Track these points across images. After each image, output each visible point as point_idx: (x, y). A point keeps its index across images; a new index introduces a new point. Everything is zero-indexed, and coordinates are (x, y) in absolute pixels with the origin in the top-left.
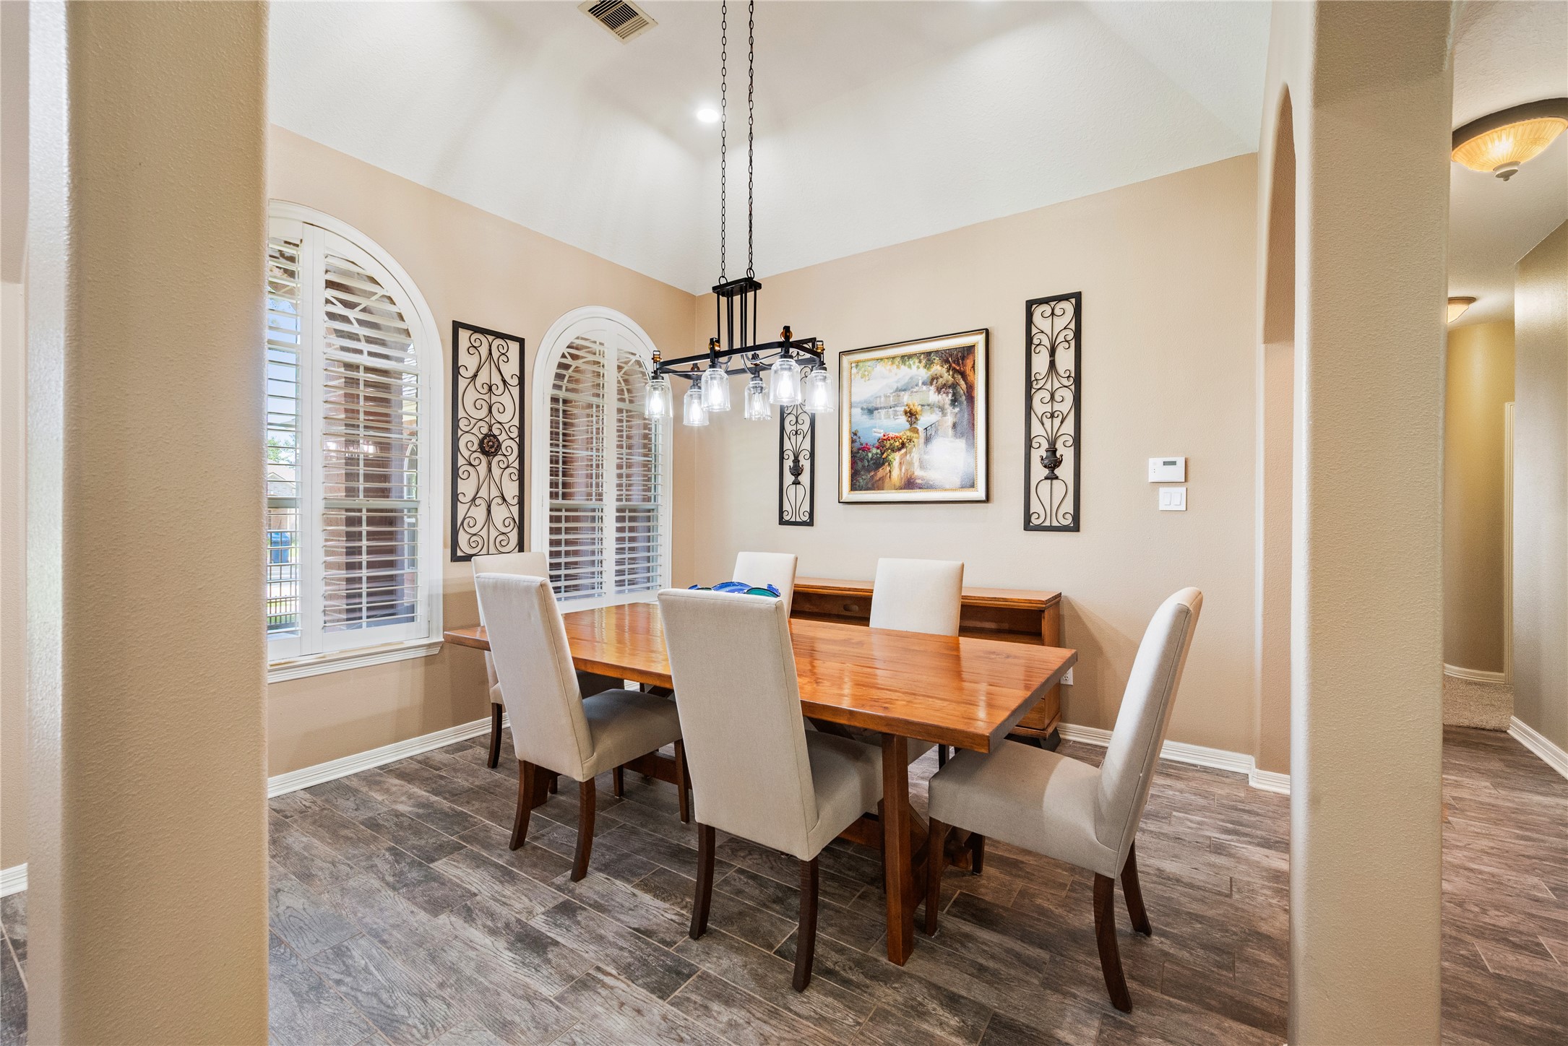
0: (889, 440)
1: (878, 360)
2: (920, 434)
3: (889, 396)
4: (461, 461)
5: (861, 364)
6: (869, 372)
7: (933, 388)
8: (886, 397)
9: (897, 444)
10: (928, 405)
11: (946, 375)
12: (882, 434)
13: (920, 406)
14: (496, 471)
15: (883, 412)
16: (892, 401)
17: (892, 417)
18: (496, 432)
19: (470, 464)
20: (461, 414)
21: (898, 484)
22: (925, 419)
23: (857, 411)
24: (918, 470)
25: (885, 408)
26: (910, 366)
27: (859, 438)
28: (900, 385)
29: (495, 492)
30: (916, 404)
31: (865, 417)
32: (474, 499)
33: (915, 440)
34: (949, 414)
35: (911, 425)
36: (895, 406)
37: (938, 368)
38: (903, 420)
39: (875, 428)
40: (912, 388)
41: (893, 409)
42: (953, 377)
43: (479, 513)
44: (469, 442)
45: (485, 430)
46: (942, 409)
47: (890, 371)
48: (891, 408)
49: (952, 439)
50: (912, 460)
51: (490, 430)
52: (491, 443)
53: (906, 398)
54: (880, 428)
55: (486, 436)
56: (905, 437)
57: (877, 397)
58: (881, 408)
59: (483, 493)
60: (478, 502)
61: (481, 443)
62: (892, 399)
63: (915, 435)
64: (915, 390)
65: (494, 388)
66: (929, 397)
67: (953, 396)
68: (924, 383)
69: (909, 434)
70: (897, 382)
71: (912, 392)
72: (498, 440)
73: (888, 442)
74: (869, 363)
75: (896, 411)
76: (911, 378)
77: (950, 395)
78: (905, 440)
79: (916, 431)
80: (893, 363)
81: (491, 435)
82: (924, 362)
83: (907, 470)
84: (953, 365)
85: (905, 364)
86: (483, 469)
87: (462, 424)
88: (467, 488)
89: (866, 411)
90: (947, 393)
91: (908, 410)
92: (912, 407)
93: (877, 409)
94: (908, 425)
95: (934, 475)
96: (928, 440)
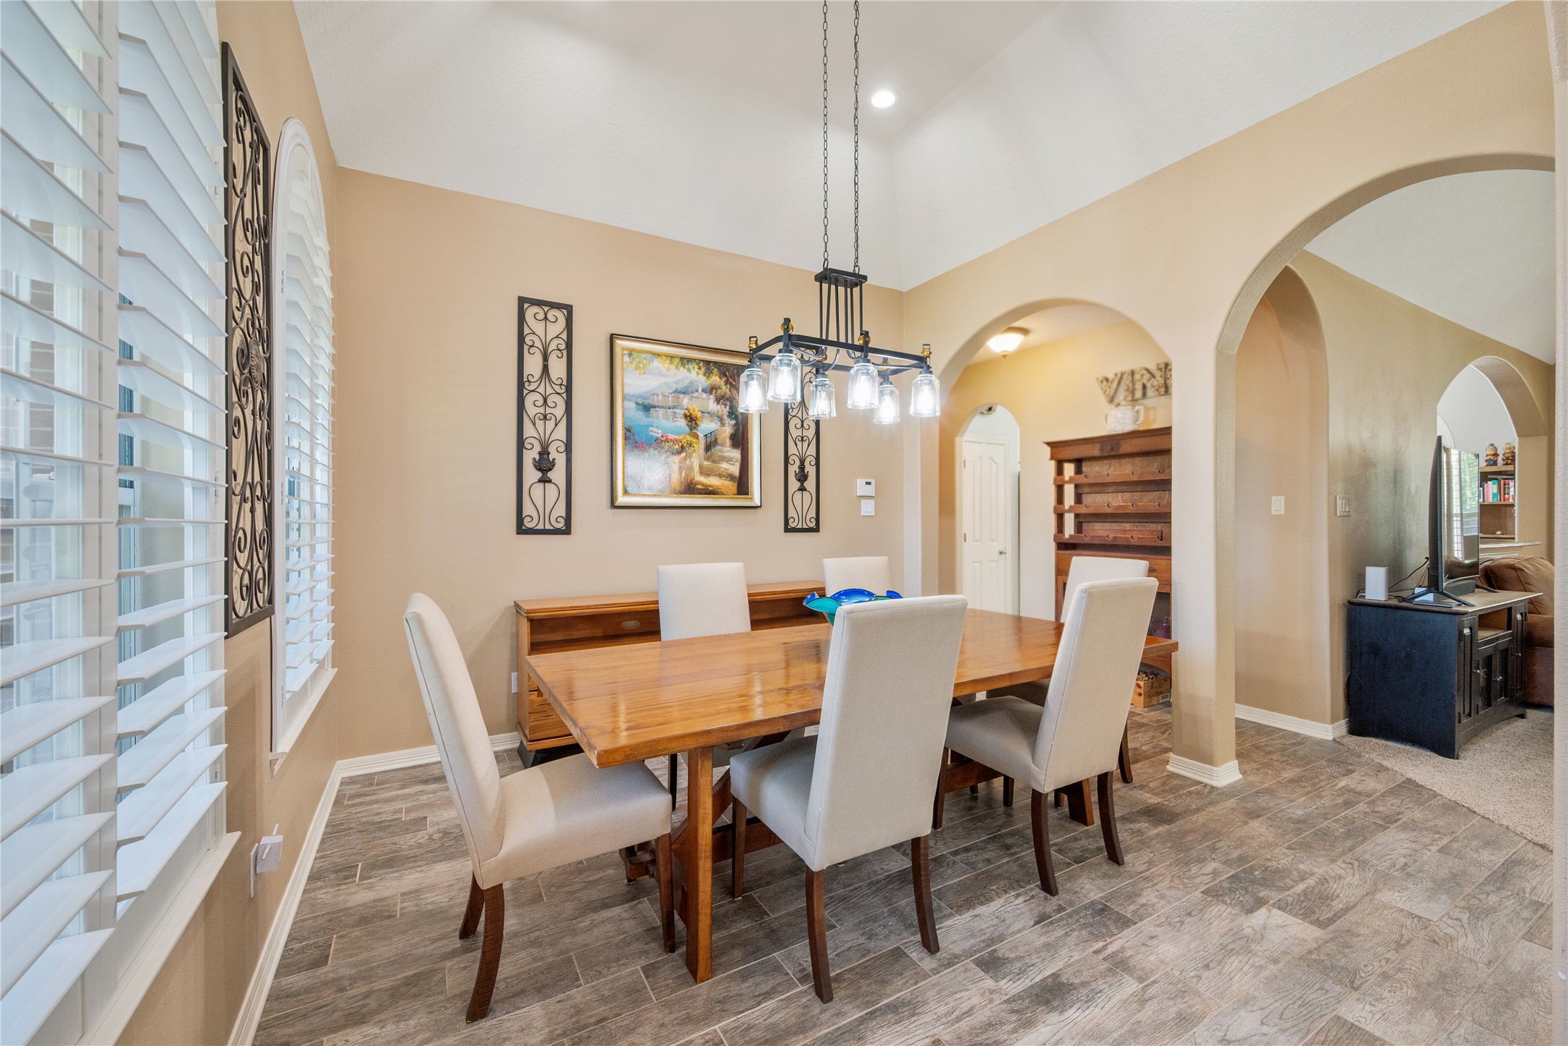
0: (668, 442)
1: (655, 354)
2: (700, 440)
3: (668, 396)
5: (635, 354)
6: (644, 365)
7: (712, 397)
8: (664, 396)
9: (677, 447)
10: (708, 413)
11: (724, 387)
12: (660, 435)
13: (700, 413)
15: (661, 411)
16: (670, 401)
17: (671, 418)
21: (678, 488)
22: (706, 426)
23: (631, 405)
24: (698, 475)
25: (663, 407)
26: (689, 370)
27: (634, 435)
28: (679, 387)
30: (697, 410)
31: (640, 413)
33: (695, 445)
34: (727, 425)
35: (691, 430)
36: (674, 407)
37: (716, 379)
38: (682, 423)
39: (652, 426)
40: (692, 393)
41: (672, 410)
42: (730, 391)
46: (721, 419)
47: (668, 369)
48: (669, 408)
49: (729, 449)
50: (692, 464)
53: (685, 401)
54: (657, 427)
56: (685, 440)
57: (654, 394)
58: (659, 407)
62: (670, 399)
63: (695, 440)
64: (694, 395)
66: (708, 405)
67: (730, 408)
68: (704, 390)
69: (689, 438)
70: (677, 382)
71: (692, 397)
73: (667, 444)
74: (644, 355)
75: (675, 413)
76: (691, 382)
77: (728, 407)
78: (685, 444)
79: (697, 437)
80: (671, 363)
82: (703, 369)
83: (686, 475)
84: (730, 379)
85: (684, 367)
89: (641, 407)
90: (726, 405)
91: (688, 414)
92: (692, 411)
93: (654, 407)
94: (687, 429)
95: (714, 481)
96: (708, 447)
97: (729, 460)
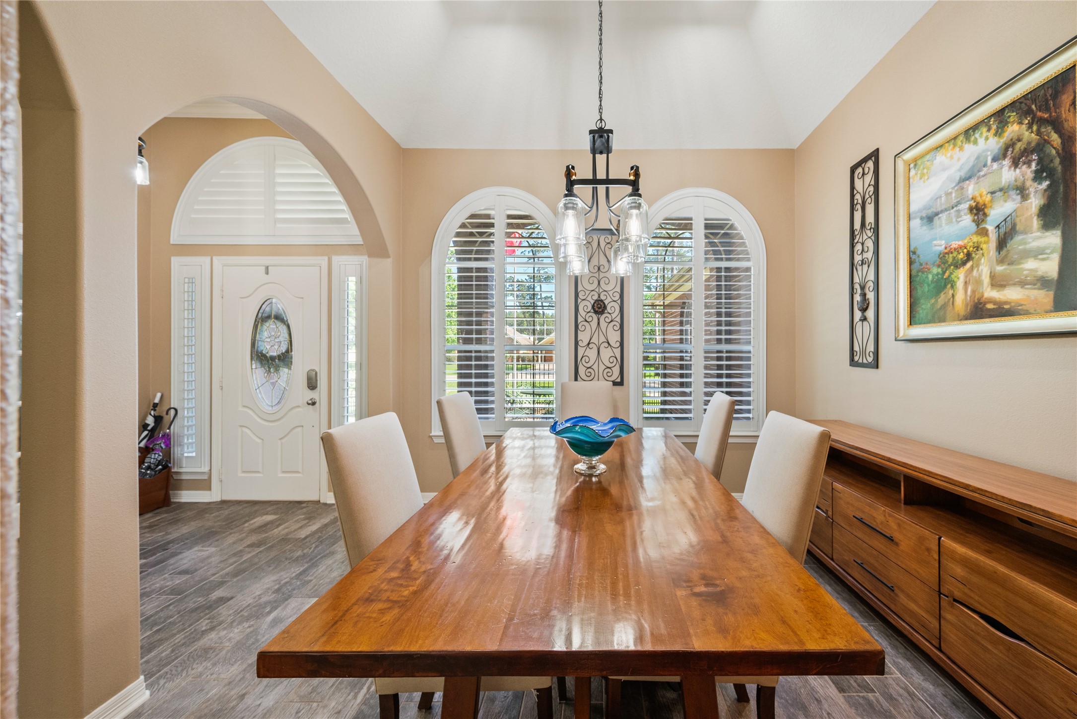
0: (952, 253)
1: (937, 148)
2: (991, 235)
3: (951, 193)
4: (580, 319)
5: (919, 162)
6: (928, 168)
7: (1007, 162)
8: (948, 194)
9: (961, 256)
10: (1001, 190)
11: (1027, 133)
12: (943, 246)
13: (989, 195)
14: (603, 325)
15: (943, 216)
16: (954, 199)
17: (954, 220)
18: (603, 297)
19: (586, 321)
20: (580, 288)
21: (962, 313)
22: (998, 211)
23: (916, 223)
24: (989, 289)
25: (946, 210)
26: (976, 142)
27: (918, 257)
28: (963, 174)
29: (602, 339)
30: (985, 193)
31: (924, 228)
32: (589, 344)
33: (984, 246)
34: (1032, 195)
35: (978, 225)
36: (959, 203)
37: (1014, 129)
38: (967, 221)
39: (935, 239)
40: (979, 171)
41: (955, 209)
42: (1039, 133)
43: (592, 354)
44: (586, 306)
45: (596, 297)
46: (1022, 191)
47: (952, 157)
48: (953, 208)
49: (1039, 234)
50: (980, 275)
51: (599, 297)
52: (599, 306)
53: (971, 189)
54: (941, 239)
55: (596, 301)
56: (971, 244)
57: (937, 198)
58: (942, 212)
59: (594, 340)
60: (591, 346)
61: (593, 307)
62: (954, 195)
63: (983, 239)
64: (982, 173)
65: (601, 268)
66: (1001, 177)
67: (1037, 164)
68: (994, 160)
69: (975, 239)
70: (960, 170)
71: (979, 178)
72: (604, 303)
73: (951, 255)
74: (927, 157)
75: (958, 211)
76: (978, 158)
77: (1034, 165)
78: (971, 249)
79: (984, 233)
80: (955, 145)
81: (599, 300)
82: (994, 127)
83: (973, 292)
84: (1039, 114)
85: (969, 141)
86: (594, 324)
87: (581, 295)
88: (584, 337)
89: (925, 220)
90: (1029, 163)
91: (974, 204)
92: (979, 199)
93: (937, 214)
94: (974, 227)
95: (1012, 295)
96: (1002, 244)
97: (1038, 253)
